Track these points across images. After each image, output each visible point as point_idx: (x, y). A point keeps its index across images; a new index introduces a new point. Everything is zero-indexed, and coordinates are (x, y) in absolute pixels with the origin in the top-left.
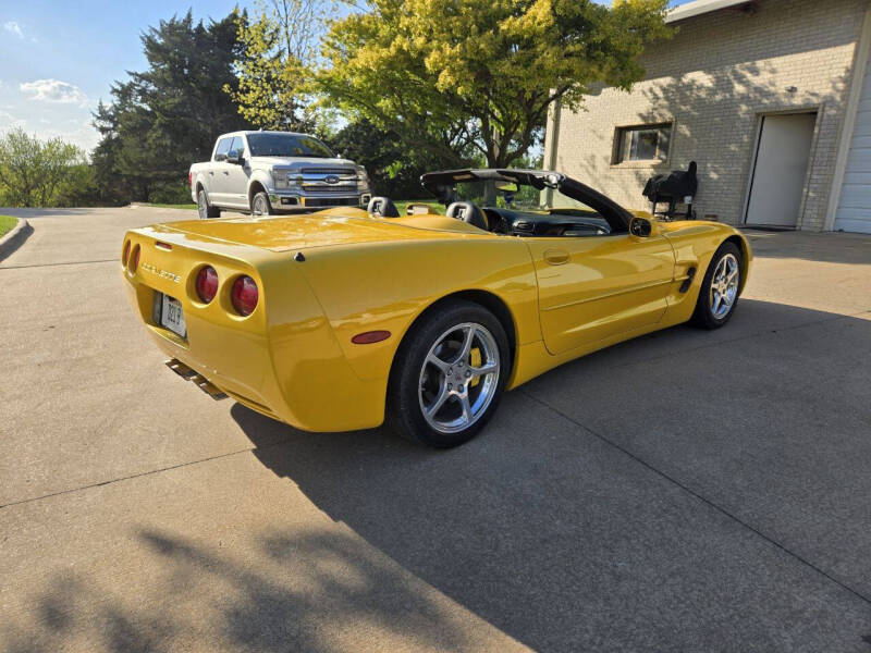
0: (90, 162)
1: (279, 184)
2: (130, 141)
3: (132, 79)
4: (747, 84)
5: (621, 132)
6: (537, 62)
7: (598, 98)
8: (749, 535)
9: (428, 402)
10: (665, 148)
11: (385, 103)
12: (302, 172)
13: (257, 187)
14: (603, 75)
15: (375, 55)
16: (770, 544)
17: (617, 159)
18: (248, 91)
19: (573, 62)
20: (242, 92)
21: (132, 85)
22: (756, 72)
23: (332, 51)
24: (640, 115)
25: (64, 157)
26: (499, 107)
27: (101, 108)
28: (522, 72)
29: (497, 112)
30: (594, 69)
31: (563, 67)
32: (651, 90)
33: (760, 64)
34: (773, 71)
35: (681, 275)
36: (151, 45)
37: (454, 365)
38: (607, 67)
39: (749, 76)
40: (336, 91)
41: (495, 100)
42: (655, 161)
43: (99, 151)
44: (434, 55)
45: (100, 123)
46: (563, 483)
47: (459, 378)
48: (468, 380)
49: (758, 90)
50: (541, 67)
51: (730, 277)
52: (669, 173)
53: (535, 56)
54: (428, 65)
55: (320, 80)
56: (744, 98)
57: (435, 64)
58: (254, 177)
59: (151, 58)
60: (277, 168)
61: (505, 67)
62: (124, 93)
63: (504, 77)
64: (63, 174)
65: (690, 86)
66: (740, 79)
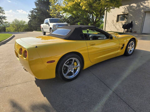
0: (27, 24)
1: (54, 28)
2: (33, 20)
3: (33, 9)
4: (143, 6)
5: (118, 16)
6: (101, 3)
7: (114, 9)
8: (124, 103)
9: (65, 73)
10: (127, 18)
11: (74, 12)
12: (58, 26)
13: (51, 28)
14: (114, 5)
15: (71, 4)
16: (128, 106)
17: (117, 21)
18: (51, 11)
19: (108, 3)
20: (50, 11)
21: (33, 11)
22: (145, 3)
23: (65, 3)
24: (122, 12)
25: (23, 23)
26: (95, 12)
27: (29, 14)
28: (98, 6)
29: (95, 13)
30: (112, 4)
31: (106, 4)
32: (124, 7)
33: (146, 1)
34: (148, 3)
35: (121, 46)
36: (36, 3)
37: (70, 66)
38: (114, 4)
39: (144, 4)
40: (65, 10)
41: (94, 11)
42: (125, 21)
43: (29, 22)
44: (82, 3)
45: (29, 17)
46: (90, 90)
47: (71, 68)
48: (74, 68)
49: (145, 7)
50: (101, 4)
51: (132, 46)
52: (127, 24)
53: (100, 2)
54: (81, 5)
55: (63, 9)
56: (143, 8)
57: (82, 5)
58: (50, 27)
59: (36, 6)
60: (54, 25)
61: (95, 5)
62: (32, 12)
63: (95, 6)
64: (23, 26)
65: (132, 6)
66: (142, 5)
